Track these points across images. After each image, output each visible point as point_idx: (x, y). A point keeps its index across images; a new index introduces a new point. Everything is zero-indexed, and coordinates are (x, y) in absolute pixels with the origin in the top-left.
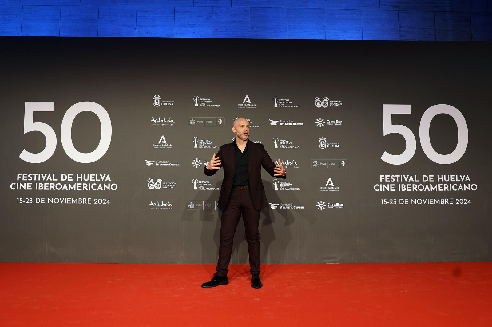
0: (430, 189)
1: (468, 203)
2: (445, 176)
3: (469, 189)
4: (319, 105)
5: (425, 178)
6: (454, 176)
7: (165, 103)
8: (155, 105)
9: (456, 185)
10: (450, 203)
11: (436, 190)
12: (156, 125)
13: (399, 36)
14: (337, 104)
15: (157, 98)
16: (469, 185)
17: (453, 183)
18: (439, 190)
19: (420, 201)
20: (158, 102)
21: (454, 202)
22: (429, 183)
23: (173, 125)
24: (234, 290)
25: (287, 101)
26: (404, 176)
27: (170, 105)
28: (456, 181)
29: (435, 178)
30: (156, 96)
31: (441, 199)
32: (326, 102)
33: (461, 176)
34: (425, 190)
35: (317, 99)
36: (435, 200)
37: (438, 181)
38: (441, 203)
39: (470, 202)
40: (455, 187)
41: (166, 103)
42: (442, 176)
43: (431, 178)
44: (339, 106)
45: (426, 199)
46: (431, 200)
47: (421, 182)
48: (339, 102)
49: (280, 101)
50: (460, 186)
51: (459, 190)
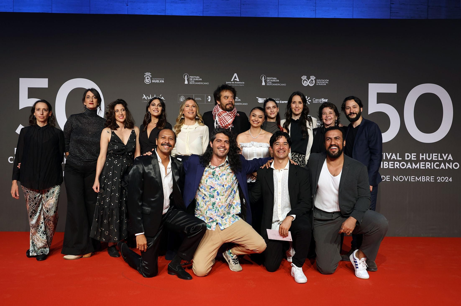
0: (412, 167)
1: (449, 181)
2: (427, 154)
3: (451, 167)
4: (305, 84)
5: (408, 156)
6: (437, 154)
7: (155, 80)
8: (146, 82)
9: (438, 163)
10: (431, 181)
11: (418, 168)
12: (147, 101)
13: (390, 13)
14: (324, 82)
15: (148, 75)
16: (451, 163)
17: (434, 162)
18: (421, 168)
19: (401, 179)
20: (149, 79)
21: (435, 179)
22: (411, 161)
25: (275, 79)
26: (387, 154)
27: (161, 82)
28: (438, 159)
29: (418, 157)
30: (146, 73)
31: (423, 177)
32: (313, 80)
33: (443, 154)
34: (407, 168)
35: (304, 78)
36: (416, 178)
37: (421, 159)
38: (423, 181)
39: (451, 180)
40: (437, 166)
41: (157, 80)
42: (425, 154)
43: (413, 156)
44: (325, 84)
45: (408, 177)
46: (413, 178)
47: (404, 160)
48: (326, 80)
49: (268, 79)
50: (442, 164)
51: (440, 168)
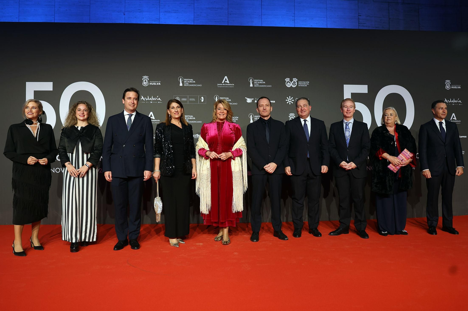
4: (289, 85)
7: (153, 82)
8: (144, 84)
12: (145, 102)
13: (359, 23)
14: (305, 84)
15: (145, 78)
20: (147, 82)
23: (160, 102)
24: (216, 246)
25: (261, 81)
27: (158, 84)
30: (144, 76)
32: (295, 82)
35: (287, 80)
41: (154, 82)
44: (306, 86)
48: (306, 82)
49: (255, 81)
